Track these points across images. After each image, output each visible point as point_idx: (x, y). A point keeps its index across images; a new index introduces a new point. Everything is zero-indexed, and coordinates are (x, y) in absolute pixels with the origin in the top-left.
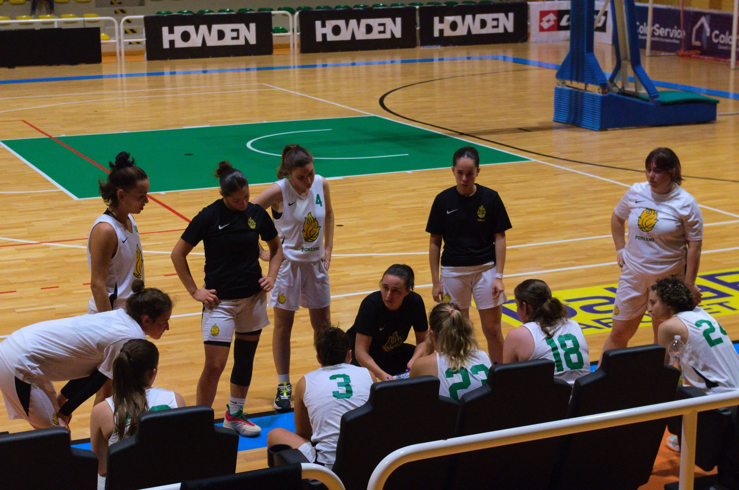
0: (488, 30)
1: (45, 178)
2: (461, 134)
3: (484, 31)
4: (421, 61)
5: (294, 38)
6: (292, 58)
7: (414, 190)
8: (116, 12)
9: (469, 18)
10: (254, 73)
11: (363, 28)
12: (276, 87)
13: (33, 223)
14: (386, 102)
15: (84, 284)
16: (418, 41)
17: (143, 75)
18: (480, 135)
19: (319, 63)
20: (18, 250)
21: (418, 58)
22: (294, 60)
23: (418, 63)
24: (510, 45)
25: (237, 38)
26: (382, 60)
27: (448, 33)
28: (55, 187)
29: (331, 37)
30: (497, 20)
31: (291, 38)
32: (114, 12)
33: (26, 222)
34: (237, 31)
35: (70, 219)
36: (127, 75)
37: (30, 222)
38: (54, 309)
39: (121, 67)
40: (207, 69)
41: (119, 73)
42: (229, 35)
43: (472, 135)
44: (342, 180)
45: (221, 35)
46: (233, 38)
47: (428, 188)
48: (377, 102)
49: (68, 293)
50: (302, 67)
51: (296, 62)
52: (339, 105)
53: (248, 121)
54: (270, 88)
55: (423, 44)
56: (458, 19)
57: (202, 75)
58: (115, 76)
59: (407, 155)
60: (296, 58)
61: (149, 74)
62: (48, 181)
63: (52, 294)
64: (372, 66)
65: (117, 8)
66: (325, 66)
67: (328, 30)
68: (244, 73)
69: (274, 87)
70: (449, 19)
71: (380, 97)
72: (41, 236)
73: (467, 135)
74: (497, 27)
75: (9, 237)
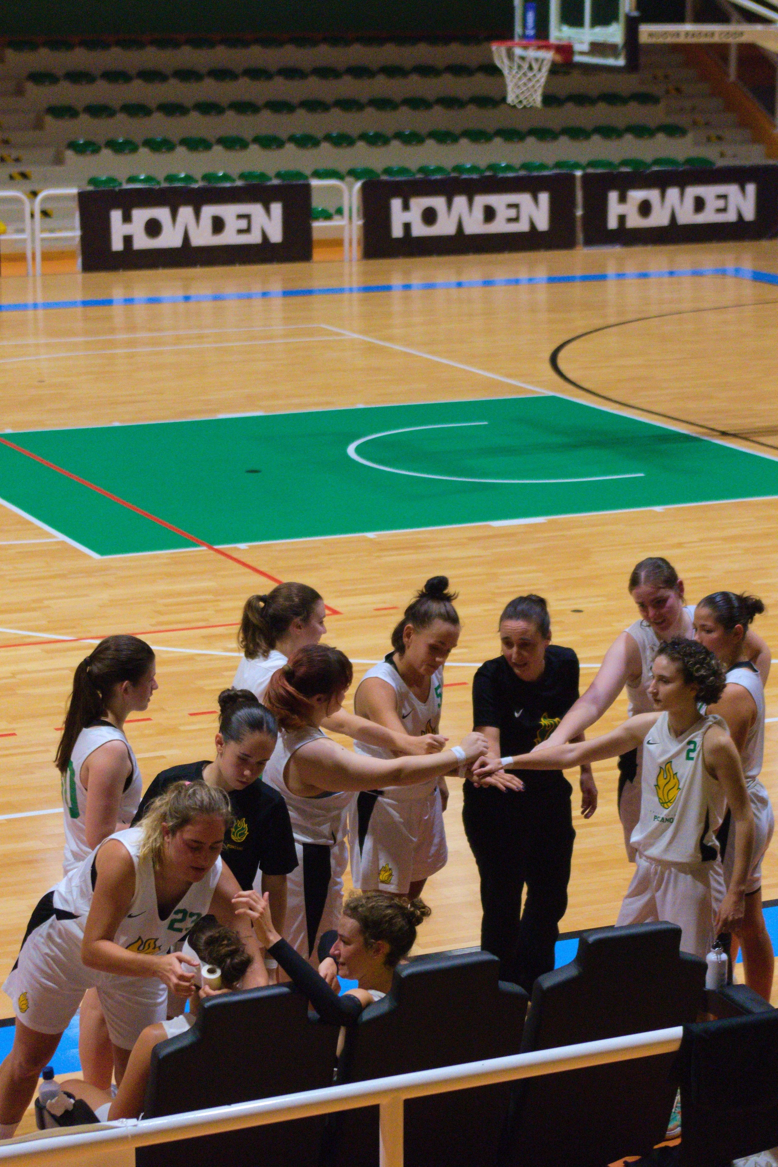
0: (708, 216)
1: (22, 518)
2: (724, 434)
3: (701, 219)
4: (585, 278)
5: (351, 231)
6: (346, 271)
7: (680, 545)
8: (11, 177)
9: (673, 193)
10: (278, 302)
11: (478, 213)
12: (347, 333)
13: (46, 603)
14: (562, 364)
15: (191, 715)
16: (580, 236)
17: (73, 304)
18: (759, 436)
19: (397, 280)
20: (47, 652)
21: (578, 273)
22: (350, 275)
23: (578, 284)
24: (746, 244)
25: (248, 230)
26: (512, 277)
27: (634, 221)
28: (51, 536)
29: (420, 230)
30: (724, 197)
31: (347, 228)
32: (7, 177)
33: (34, 601)
34: (247, 217)
35: (105, 595)
36: (47, 306)
37: (39, 600)
38: (163, 757)
39: (35, 287)
40: (192, 292)
41: (30, 300)
42: (232, 224)
43: (744, 436)
44: (544, 523)
45: (218, 225)
46: (240, 231)
47: (701, 541)
48: (547, 366)
49: (173, 730)
50: (367, 289)
51: (355, 278)
52: (481, 372)
53: (327, 403)
54: (337, 334)
55: (589, 242)
56: (653, 195)
57: (182, 306)
58: (23, 307)
59: (642, 475)
60: (355, 269)
61: (85, 304)
62: (28, 523)
63: (147, 732)
64: (495, 288)
65: (15, 170)
66: (407, 287)
67: (414, 216)
68: (258, 303)
69: (342, 332)
70: (637, 196)
71: (547, 355)
72: (74, 627)
73: (735, 435)
74: (724, 210)
75: (20, 629)
